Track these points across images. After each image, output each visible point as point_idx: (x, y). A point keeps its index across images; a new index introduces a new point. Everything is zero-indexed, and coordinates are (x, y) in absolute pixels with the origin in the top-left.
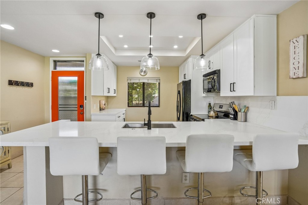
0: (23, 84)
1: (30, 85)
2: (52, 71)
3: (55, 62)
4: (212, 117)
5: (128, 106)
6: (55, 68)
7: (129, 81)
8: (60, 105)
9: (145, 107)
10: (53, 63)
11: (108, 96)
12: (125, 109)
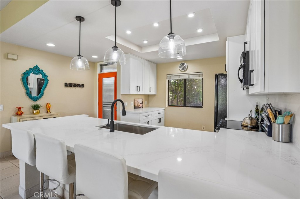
0: (75, 85)
1: (81, 86)
2: (99, 74)
3: (102, 66)
4: (247, 127)
5: (169, 105)
6: (101, 71)
7: (169, 78)
8: (104, 102)
9: (186, 106)
10: (100, 67)
11: (148, 95)
12: (164, 109)
